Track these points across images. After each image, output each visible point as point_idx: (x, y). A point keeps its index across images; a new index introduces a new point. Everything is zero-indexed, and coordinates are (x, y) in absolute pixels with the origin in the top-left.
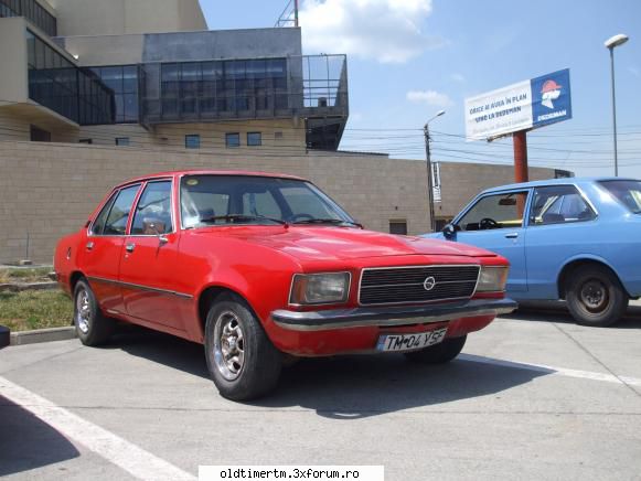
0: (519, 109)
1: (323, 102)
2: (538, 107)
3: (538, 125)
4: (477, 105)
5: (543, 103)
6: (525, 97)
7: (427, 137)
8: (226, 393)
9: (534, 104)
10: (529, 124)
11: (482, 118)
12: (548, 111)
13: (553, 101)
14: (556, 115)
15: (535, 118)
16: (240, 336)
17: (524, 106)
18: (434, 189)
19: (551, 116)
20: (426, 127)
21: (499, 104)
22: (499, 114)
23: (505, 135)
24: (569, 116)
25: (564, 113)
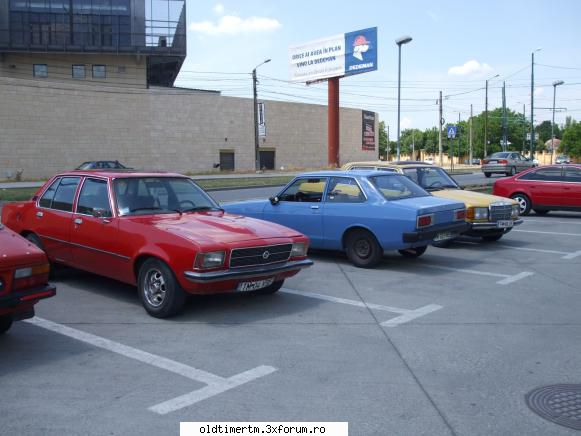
0: (334, 58)
1: (163, 42)
2: (350, 59)
3: (349, 73)
4: (299, 52)
5: (355, 55)
6: (339, 48)
7: (255, 80)
8: (152, 313)
9: (346, 55)
10: (341, 72)
11: (303, 64)
12: (357, 62)
13: (362, 53)
14: (364, 66)
15: (347, 67)
16: (163, 283)
17: (339, 56)
18: (260, 126)
19: (360, 67)
20: (254, 71)
21: (317, 53)
22: (317, 61)
23: (321, 80)
24: (375, 68)
25: (371, 65)
